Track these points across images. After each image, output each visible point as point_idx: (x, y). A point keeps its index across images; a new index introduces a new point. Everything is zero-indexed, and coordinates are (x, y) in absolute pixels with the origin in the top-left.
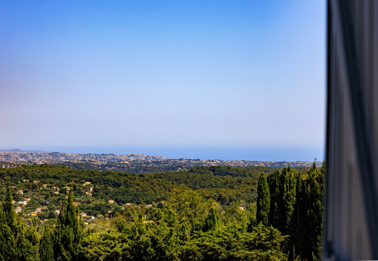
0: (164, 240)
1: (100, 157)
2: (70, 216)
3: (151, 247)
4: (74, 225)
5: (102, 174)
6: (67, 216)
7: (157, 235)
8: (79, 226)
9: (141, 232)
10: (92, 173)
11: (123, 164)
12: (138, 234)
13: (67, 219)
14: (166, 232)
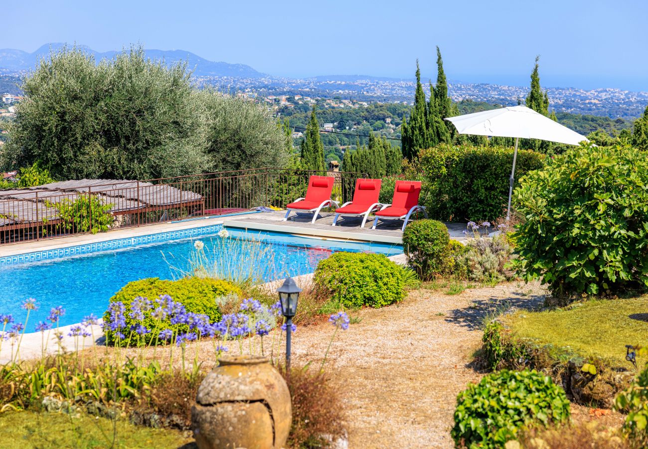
11: (590, 103)
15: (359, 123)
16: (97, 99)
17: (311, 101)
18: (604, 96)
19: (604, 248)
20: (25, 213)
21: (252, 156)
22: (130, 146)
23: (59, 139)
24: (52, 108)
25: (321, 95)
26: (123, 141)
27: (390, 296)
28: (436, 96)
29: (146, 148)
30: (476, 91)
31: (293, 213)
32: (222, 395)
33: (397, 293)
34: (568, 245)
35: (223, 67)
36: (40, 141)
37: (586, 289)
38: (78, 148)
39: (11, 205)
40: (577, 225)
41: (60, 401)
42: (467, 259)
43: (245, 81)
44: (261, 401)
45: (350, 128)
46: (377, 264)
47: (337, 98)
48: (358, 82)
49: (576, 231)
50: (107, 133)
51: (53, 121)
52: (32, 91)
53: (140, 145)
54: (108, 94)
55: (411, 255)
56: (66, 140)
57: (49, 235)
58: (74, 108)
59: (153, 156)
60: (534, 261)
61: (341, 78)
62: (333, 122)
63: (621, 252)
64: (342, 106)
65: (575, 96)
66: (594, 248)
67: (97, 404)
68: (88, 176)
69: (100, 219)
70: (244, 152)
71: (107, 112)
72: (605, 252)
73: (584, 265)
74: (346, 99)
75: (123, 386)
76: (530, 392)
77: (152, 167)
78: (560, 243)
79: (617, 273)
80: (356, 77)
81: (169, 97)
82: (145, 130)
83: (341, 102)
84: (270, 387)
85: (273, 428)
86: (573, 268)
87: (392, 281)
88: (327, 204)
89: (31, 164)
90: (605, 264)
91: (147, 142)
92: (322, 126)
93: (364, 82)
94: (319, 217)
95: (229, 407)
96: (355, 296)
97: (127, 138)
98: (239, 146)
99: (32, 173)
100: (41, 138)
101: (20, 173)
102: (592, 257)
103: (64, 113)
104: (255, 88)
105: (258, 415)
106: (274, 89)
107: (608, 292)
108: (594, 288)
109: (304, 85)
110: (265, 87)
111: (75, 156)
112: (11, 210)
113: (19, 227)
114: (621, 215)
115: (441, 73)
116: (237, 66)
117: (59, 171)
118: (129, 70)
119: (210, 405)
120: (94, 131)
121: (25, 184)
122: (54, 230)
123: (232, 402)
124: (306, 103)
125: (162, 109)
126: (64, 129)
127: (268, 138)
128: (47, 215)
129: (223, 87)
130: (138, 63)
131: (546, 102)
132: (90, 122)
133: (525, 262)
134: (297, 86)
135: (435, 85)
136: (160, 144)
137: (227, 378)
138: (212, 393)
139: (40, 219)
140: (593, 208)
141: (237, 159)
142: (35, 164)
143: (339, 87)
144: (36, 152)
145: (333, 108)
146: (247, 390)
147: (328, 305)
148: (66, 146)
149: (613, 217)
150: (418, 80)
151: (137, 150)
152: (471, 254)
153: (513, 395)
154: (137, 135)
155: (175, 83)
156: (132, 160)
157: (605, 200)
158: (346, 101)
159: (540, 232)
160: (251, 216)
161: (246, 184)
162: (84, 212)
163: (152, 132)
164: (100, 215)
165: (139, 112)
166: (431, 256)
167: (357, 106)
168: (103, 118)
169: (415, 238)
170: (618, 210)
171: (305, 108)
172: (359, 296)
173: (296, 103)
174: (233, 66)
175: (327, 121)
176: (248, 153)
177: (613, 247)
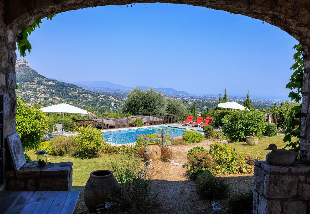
0: (284, 112)
1: (263, 100)
2: (247, 103)
3: (279, 115)
4: (249, 106)
5: (263, 106)
6: (246, 103)
7: (281, 110)
8: (251, 107)
9: (275, 110)
10: (259, 105)
11: (272, 103)
12: (273, 110)
13: (246, 104)
14: (285, 109)
15: (213, 106)
16: (143, 98)
17: (201, 101)
18: (276, 101)
19: (240, 131)
20: (125, 122)
21: (178, 112)
22: (149, 109)
23: (134, 107)
24: (133, 100)
25: (204, 99)
26: (148, 107)
27: (198, 141)
28: (224, 99)
29: (153, 109)
30: (243, 99)
31: (184, 124)
32: (148, 150)
33: (199, 140)
34: (233, 130)
35: (180, 92)
36: (130, 107)
37: (237, 140)
38: (138, 109)
39: (123, 120)
40: (234, 126)
41: (122, 152)
42: (217, 134)
43: (185, 95)
44: (155, 151)
45: (211, 108)
46: (195, 134)
47: (208, 100)
48: (213, 96)
49: (234, 127)
50: (144, 106)
51: (133, 103)
52: (129, 96)
53: (151, 108)
54: (145, 97)
55: (205, 133)
56: (136, 107)
57: (130, 126)
58: (137, 100)
59: (154, 111)
60: (226, 133)
61: (209, 95)
62: (206, 106)
63: (244, 132)
64: (209, 102)
65: (269, 101)
66: (238, 131)
67: (129, 153)
68: (140, 115)
69: (141, 124)
70: (176, 111)
71: (145, 101)
72: (240, 132)
73: (236, 135)
74: (210, 100)
75: (134, 150)
76: (201, 150)
77: (154, 113)
78: (231, 130)
79: (243, 137)
80: (213, 95)
81: (158, 98)
82: (152, 105)
83: (209, 101)
84: (157, 149)
85: (157, 156)
86: (233, 135)
87: (198, 137)
88: (191, 122)
89: (128, 112)
90: (240, 134)
91: (153, 108)
92: (204, 107)
93: (214, 96)
94: (189, 125)
95: (149, 152)
96: (190, 140)
97: (149, 107)
98: (175, 110)
99: (128, 114)
100: (130, 106)
101: (126, 114)
102: (237, 133)
103: (135, 101)
104: (188, 97)
105: (154, 154)
106: (192, 97)
107: (242, 141)
108: (238, 139)
109: (200, 97)
110: (190, 97)
111: (137, 110)
112: (122, 121)
113: (124, 125)
114: (243, 124)
115: (225, 94)
116: (183, 92)
117: (134, 113)
118: (149, 92)
119: (146, 152)
120: (142, 105)
121: (127, 116)
122: (131, 126)
123: (150, 151)
124: (200, 101)
125: (156, 101)
126: (135, 104)
127: (181, 108)
128: (130, 122)
129: (180, 97)
130: (152, 91)
131: (250, 102)
132: (141, 103)
133: (223, 134)
134: (198, 97)
135: (224, 97)
136: (156, 108)
137: (149, 147)
138: (147, 150)
139: (128, 123)
140: (237, 123)
141: (174, 112)
142: (129, 112)
143: (208, 97)
144: (129, 109)
145: (207, 102)
146: (152, 149)
147: (184, 142)
148: (135, 108)
149: (242, 124)
150: (220, 96)
151: (151, 109)
152: (218, 133)
153: (198, 151)
154: (151, 106)
155: (160, 95)
156: (150, 112)
157: (240, 121)
158: (210, 101)
159: (227, 127)
160: (174, 124)
161: (176, 118)
162: (138, 122)
163: (154, 106)
164: (141, 123)
165: (151, 101)
166: (209, 133)
167: (212, 102)
168: (144, 102)
169: (206, 129)
170: (243, 123)
171: (200, 102)
172: (191, 140)
173: (198, 101)
174: (182, 92)
175: (205, 106)
176: (177, 111)
177: (242, 131)
